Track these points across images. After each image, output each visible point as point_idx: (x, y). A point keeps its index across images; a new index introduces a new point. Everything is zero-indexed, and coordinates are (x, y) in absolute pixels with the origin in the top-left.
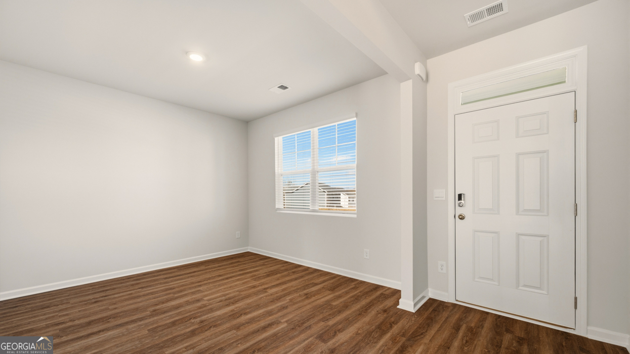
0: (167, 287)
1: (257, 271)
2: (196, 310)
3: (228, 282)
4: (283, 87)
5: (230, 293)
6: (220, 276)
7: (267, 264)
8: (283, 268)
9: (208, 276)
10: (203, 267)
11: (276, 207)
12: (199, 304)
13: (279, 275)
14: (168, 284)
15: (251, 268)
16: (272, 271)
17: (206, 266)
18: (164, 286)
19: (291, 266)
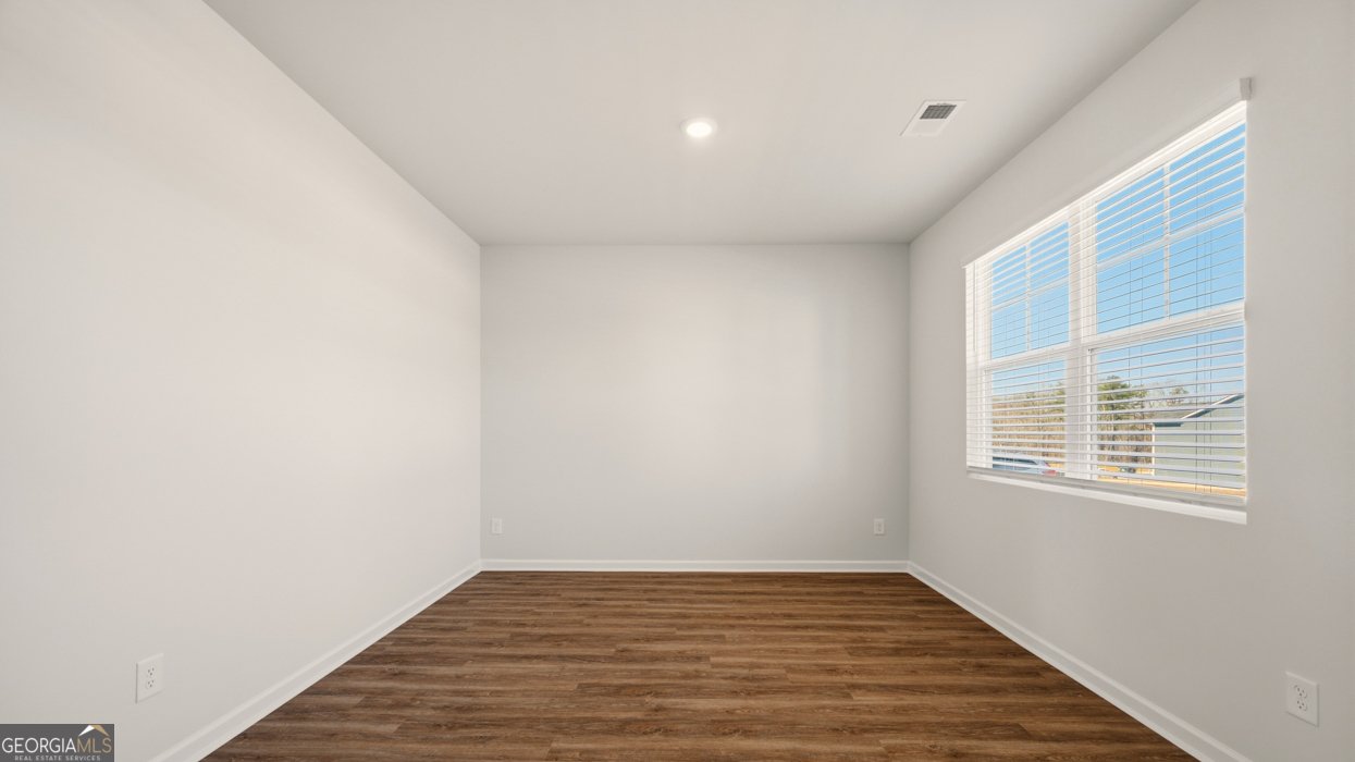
0: (683, 611)
1: (881, 629)
2: (675, 677)
3: (787, 637)
4: (937, 112)
5: (768, 666)
6: (789, 616)
7: (922, 619)
8: (956, 644)
9: (764, 609)
10: (777, 587)
11: (969, 464)
12: (690, 667)
13: (929, 660)
14: (689, 606)
15: (872, 618)
16: (917, 643)
17: (786, 586)
18: (680, 608)
19: (997, 644)
